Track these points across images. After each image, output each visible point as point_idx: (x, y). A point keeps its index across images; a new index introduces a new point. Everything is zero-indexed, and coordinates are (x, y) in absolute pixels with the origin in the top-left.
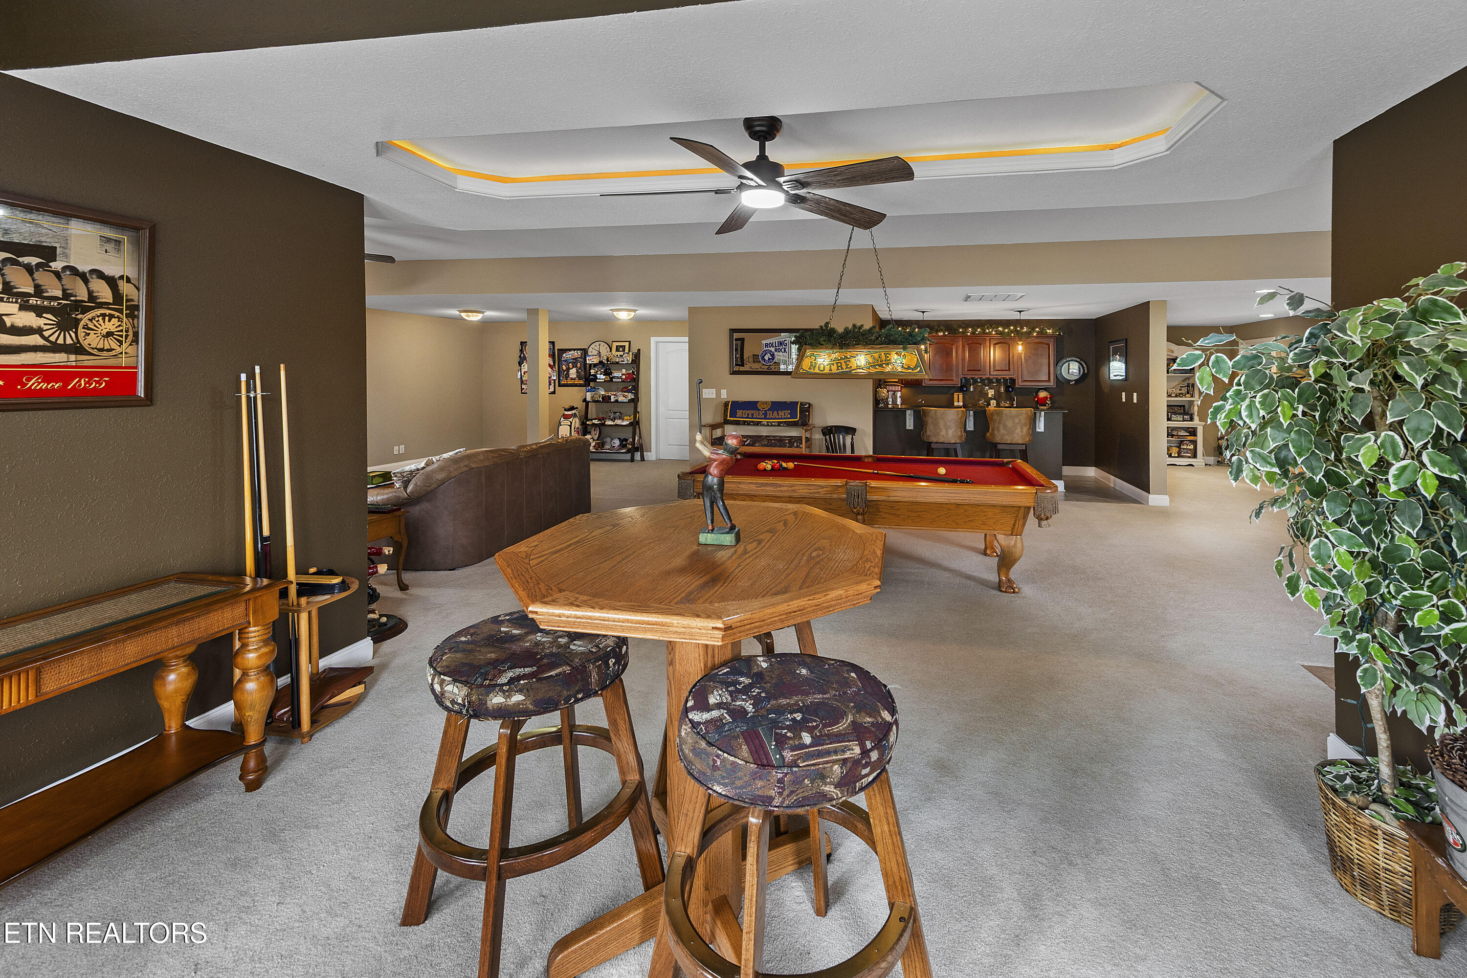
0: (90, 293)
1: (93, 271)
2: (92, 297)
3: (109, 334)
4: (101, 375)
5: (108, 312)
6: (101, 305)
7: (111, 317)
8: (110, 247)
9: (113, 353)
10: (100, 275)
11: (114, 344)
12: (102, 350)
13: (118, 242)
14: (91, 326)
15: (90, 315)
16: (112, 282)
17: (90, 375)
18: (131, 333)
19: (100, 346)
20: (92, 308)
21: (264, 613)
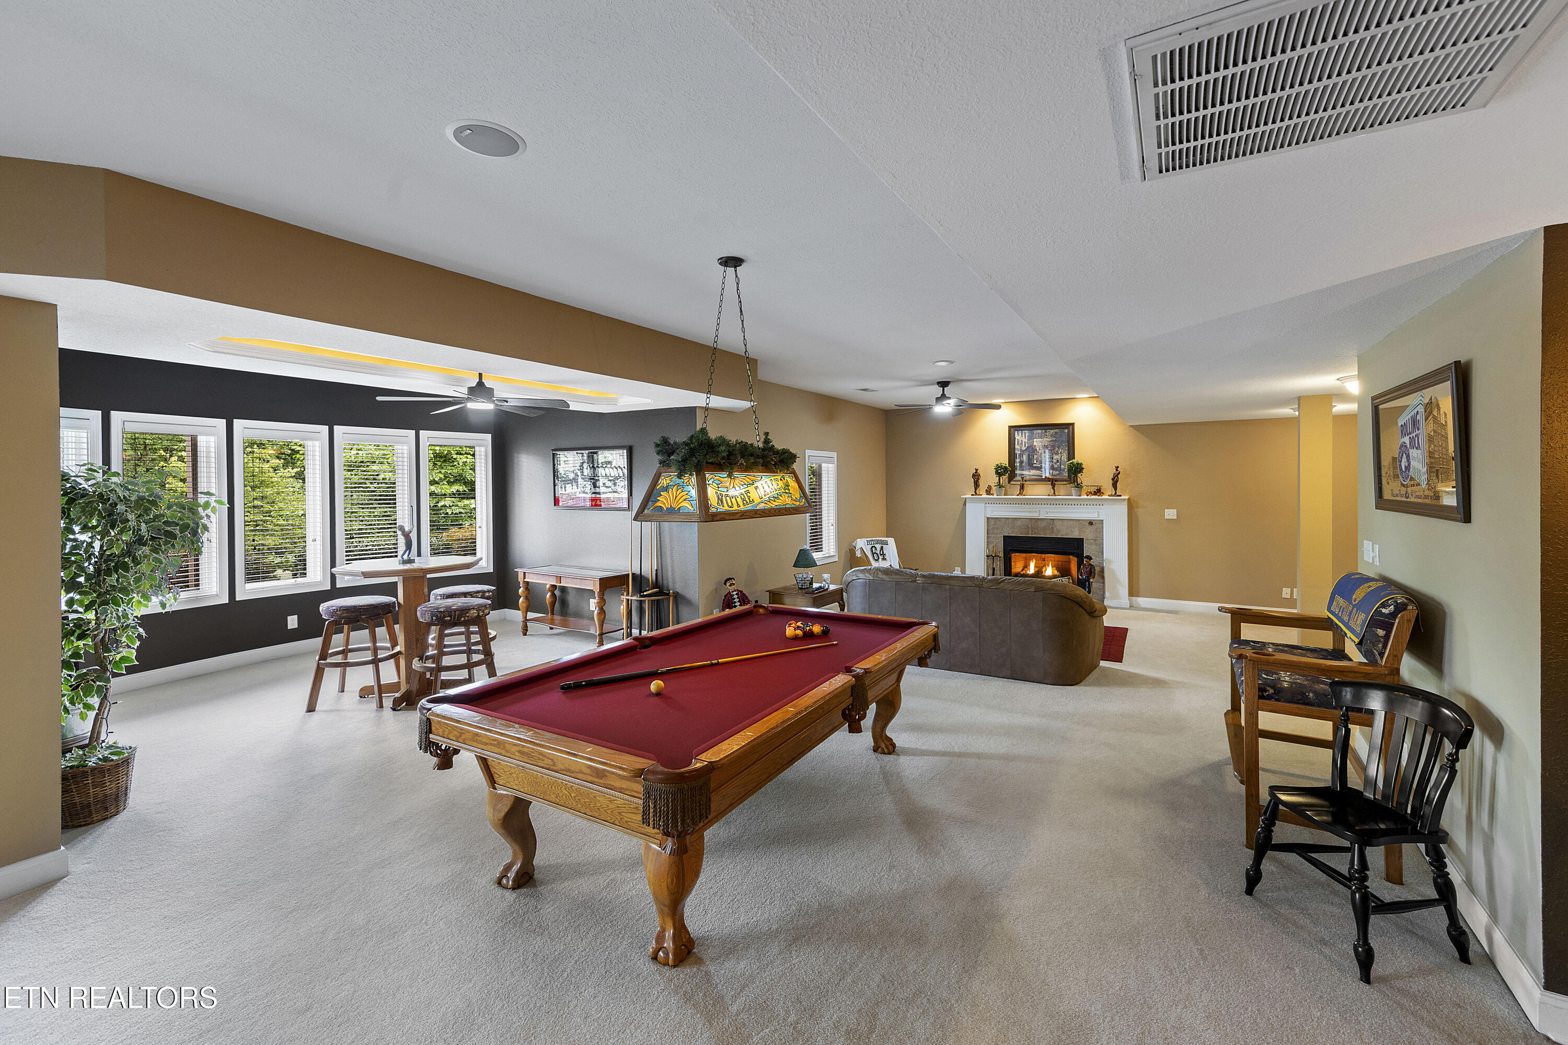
21: (596, 587)
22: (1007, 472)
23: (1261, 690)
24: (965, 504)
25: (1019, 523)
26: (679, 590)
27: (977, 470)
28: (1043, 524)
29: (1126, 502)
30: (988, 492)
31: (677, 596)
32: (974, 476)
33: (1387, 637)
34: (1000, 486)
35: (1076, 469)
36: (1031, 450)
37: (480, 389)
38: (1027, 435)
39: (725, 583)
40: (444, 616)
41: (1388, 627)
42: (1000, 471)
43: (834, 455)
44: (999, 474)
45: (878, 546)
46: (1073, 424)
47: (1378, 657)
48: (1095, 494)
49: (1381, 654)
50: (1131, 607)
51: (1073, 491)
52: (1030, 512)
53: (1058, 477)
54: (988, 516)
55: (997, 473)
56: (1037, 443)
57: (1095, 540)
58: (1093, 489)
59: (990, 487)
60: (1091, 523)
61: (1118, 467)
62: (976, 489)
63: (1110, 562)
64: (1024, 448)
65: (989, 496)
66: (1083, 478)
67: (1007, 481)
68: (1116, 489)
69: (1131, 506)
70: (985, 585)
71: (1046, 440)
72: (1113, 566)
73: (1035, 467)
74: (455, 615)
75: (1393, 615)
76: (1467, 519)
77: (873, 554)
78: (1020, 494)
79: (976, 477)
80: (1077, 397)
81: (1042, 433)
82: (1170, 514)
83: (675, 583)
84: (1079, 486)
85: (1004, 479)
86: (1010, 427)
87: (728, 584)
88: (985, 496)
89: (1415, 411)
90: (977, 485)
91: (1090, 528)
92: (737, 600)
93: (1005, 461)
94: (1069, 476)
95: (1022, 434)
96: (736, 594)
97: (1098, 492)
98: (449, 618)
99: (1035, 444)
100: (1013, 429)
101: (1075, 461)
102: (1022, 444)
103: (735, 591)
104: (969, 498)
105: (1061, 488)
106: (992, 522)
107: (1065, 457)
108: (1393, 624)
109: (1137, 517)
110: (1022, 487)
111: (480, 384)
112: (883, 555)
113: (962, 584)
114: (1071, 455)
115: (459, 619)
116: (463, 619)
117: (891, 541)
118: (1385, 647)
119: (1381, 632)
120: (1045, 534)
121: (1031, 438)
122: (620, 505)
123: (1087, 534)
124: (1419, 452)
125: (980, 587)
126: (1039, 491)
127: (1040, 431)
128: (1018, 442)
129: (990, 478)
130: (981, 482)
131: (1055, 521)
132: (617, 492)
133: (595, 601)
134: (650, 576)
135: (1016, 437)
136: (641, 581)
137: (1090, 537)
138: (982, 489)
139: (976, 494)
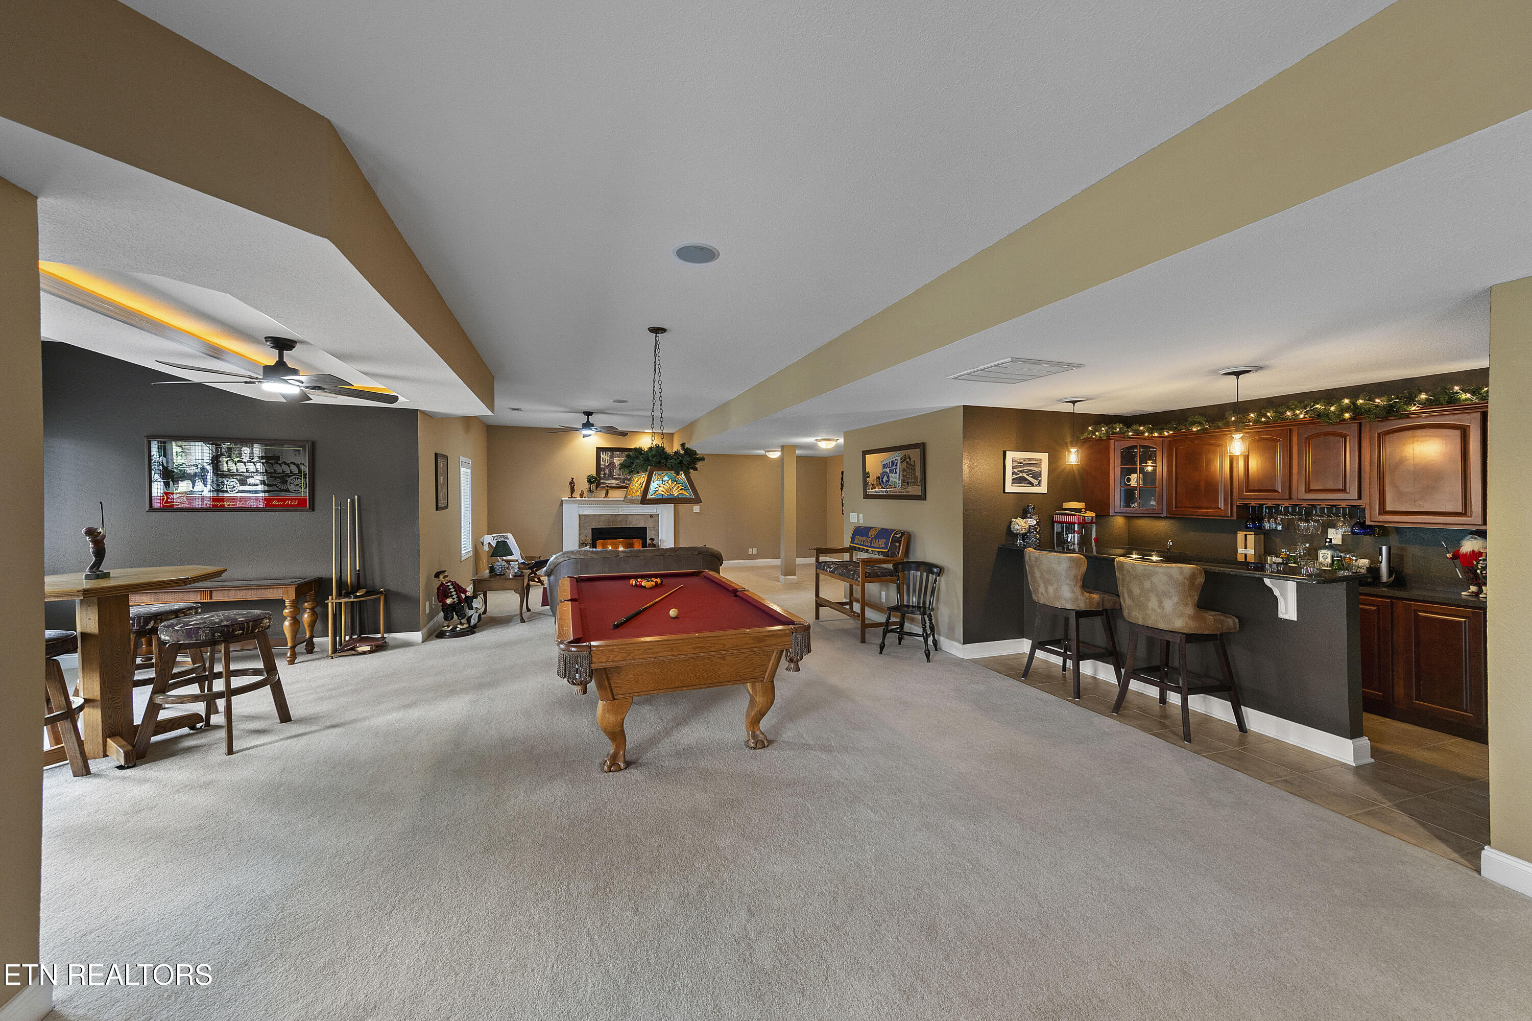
0: (291, 470)
1: (291, 463)
2: (291, 472)
3: (298, 485)
4: (295, 500)
5: (297, 477)
6: (294, 474)
7: (298, 478)
8: (296, 453)
9: (299, 492)
10: (294, 463)
11: (299, 489)
12: (295, 491)
13: (300, 451)
14: (291, 482)
15: (291, 478)
16: (298, 466)
17: (292, 500)
18: (305, 484)
19: (295, 489)
20: (292, 476)
21: (288, 595)
22: (595, 481)
24: (562, 505)
25: (603, 518)
26: (392, 585)
27: (573, 479)
28: (620, 519)
30: (581, 496)
31: (389, 596)
32: (570, 483)
33: (900, 546)
34: (590, 491)
36: (612, 465)
38: (609, 454)
39: (436, 577)
40: (234, 630)
41: (900, 542)
42: (590, 480)
43: (470, 461)
44: (591, 482)
47: (897, 554)
49: (898, 553)
52: (610, 510)
54: (580, 514)
55: (588, 481)
57: (654, 528)
59: (582, 492)
60: (651, 516)
62: (572, 493)
63: (663, 541)
64: (607, 464)
65: (581, 499)
71: (622, 459)
73: (615, 478)
74: (248, 627)
75: (901, 537)
76: (925, 499)
78: (606, 496)
79: (572, 484)
80: (646, 431)
81: (620, 454)
82: (696, 509)
85: (594, 486)
86: (597, 448)
87: (441, 577)
88: (579, 498)
89: (895, 458)
90: (573, 491)
91: (651, 520)
92: (453, 590)
93: (594, 474)
95: (606, 454)
96: (451, 585)
98: (241, 632)
99: (615, 461)
100: (599, 450)
102: (605, 461)
103: (449, 582)
104: (565, 500)
106: (582, 517)
108: (901, 541)
109: (679, 515)
110: (607, 492)
115: (253, 632)
116: (257, 631)
117: (510, 536)
118: (899, 550)
119: (897, 544)
120: (622, 525)
121: (612, 457)
123: (649, 524)
124: (896, 475)
126: (616, 495)
127: (618, 453)
128: (603, 460)
129: (582, 485)
130: (575, 489)
131: (628, 516)
132: (288, 491)
133: (286, 611)
134: (349, 578)
135: (602, 456)
136: (341, 583)
137: (651, 525)
138: (577, 494)
139: (572, 497)
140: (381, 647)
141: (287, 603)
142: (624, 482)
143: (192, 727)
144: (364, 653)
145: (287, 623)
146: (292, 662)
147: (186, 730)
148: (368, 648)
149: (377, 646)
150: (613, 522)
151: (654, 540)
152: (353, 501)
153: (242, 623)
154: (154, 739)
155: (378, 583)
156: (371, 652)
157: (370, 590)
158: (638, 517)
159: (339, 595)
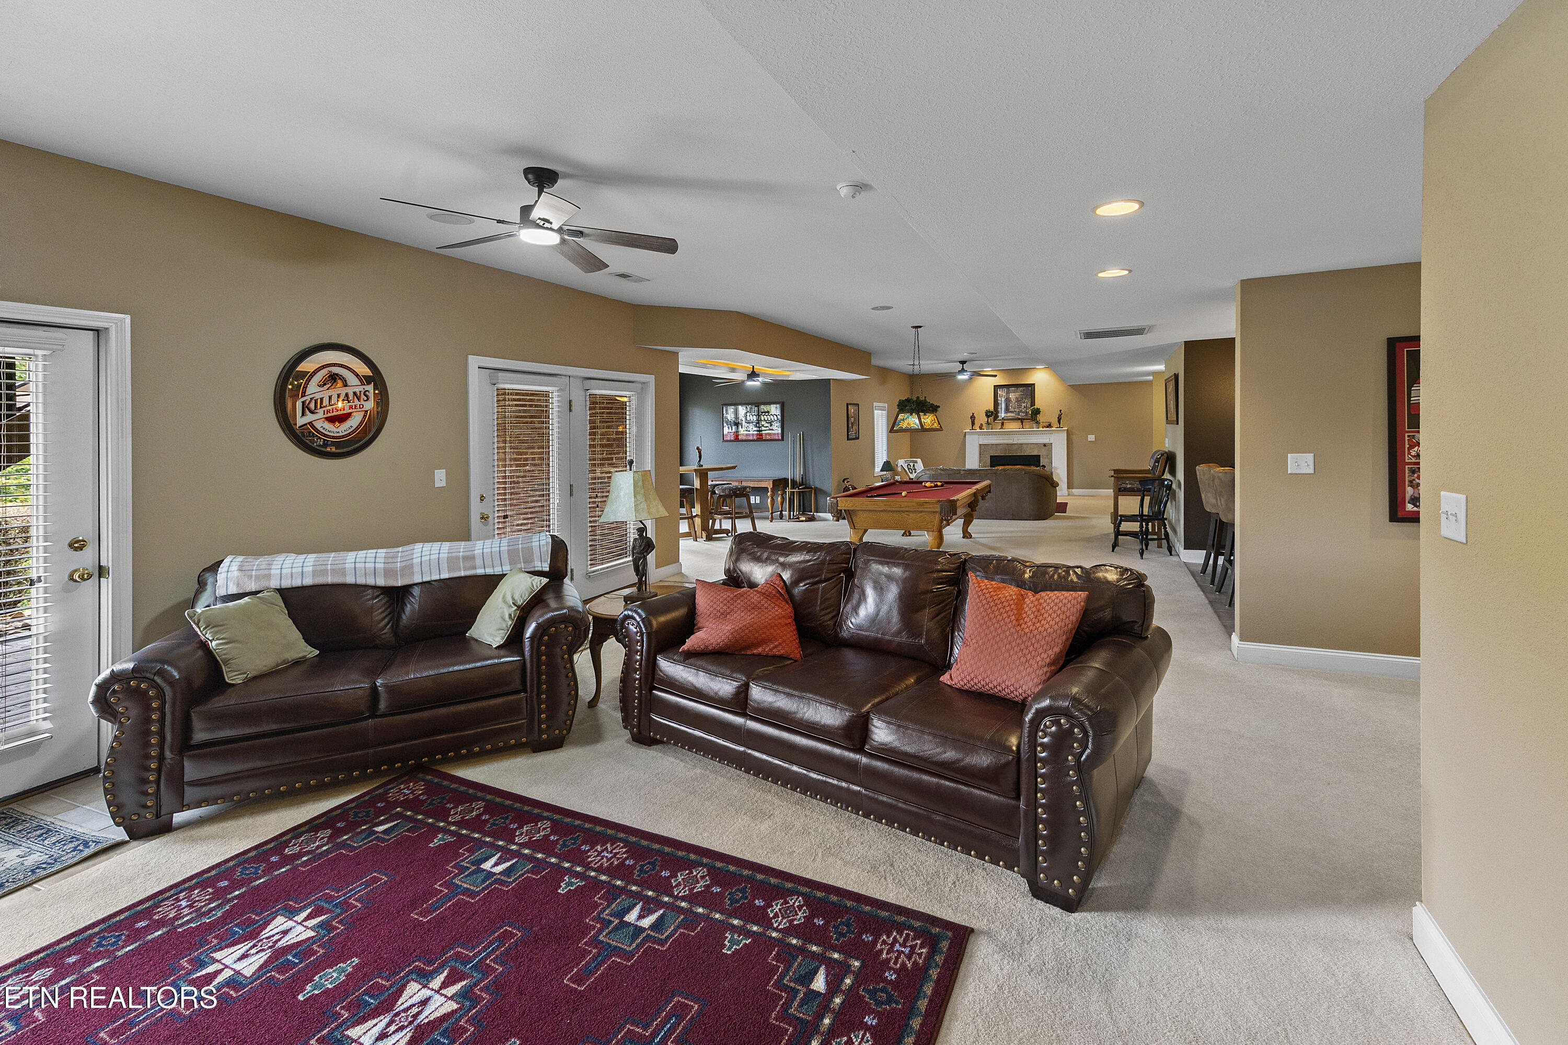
6: (775, 421)
8: (776, 409)
10: (775, 415)
13: (778, 408)
16: (777, 416)
18: (780, 426)
21: (770, 485)
22: (992, 414)
23: (1119, 489)
24: (965, 436)
25: (999, 447)
26: (819, 486)
27: (973, 414)
28: (1015, 447)
29: (1066, 432)
30: (981, 428)
31: (816, 489)
32: (971, 417)
34: (988, 423)
35: (1037, 412)
36: (1008, 401)
37: (753, 375)
38: (1005, 391)
39: (843, 481)
42: (988, 414)
43: (886, 405)
44: (988, 416)
45: (912, 464)
46: (1034, 384)
48: (1047, 427)
50: (1069, 495)
51: (1034, 425)
52: (1007, 440)
53: (1025, 417)
54: (980, 443)
55: (986, 415)
56: (1012, 396)
57: (1047, 455)
58: (1047, 424)
59: (982, 424)
60: (1045, 445)
61: (1061, 411)
62: (972, 426)
63: (1056, 468)
64: (1003, 399)
66: (1040, 418)
67: (992, 420)
68: (1060, 424)
69: (1069, 434)
70: (999, 472)
71: (1018, 394)
72: (1058, 471)
73: (1011, 411)
75: (1160, 458)
76: (1178, 424)
77: (909, 469)
78: (1001, 428)
79: (973, 418)
80: (1036, 368)
81: (1015, 390)
82: (1091, 438)
83: (816, 481)
84: (1038, 423)
85: (991, 419)
86: (994, 386)
87: (846, 482)
88: (978, 430)
90: (973, 424)
91: (1044, 449)
93: (992, 409)
94: (1032, 417)
95: (1002, 391)
96: (850, 487)
97: (1049, 426)
99: (1010, 397)
100: (996, 387)
101: (1035, 407)
102: (1002, 396)
103: (850, 485)
105: (1026, 424)
106: (983, 447)
107: (1029, 405)
109: (1072, 443)
110: (1003, 424)
111: (753, 372)
112: (915, 469)
113: (986, 473)
114: (1033, 403)
117: (919, 460)
119: (1157, 464)
120: (1017, 453)
121: (1008, 393)
122: (777, 438)
123: (1042, 452)
125: (995, 473)
126: (1013, 426)
127: (1013, 389)
128: (1000, 396)
129: (982, 419)
130: (976, 422)
131: (1023, 445)
132: (773, 430)
133: (769, 494)
134: (798, 479)
135: (999, 392)
136: (793, 481)
137: (1044, 454)
138: (977, 426)
139: (973, 429)
140: (812, 519)
141: (769, 490)
142: (1019, 415)
143: (727, 535)
144: (802, 521)
145: (769, 500)
146: (771, 521)
147: (725, 535)
148: (804, 519)
149: (809, 518)
150: (1009, 450)
151: (1045, 467)
152: (800, 435)
153: (739, 488)
154: (713, 536)
155: (812, 483)
156: (806, 521)
157: (807, 486)
158: (1032, 446)
159: (793, 487)
